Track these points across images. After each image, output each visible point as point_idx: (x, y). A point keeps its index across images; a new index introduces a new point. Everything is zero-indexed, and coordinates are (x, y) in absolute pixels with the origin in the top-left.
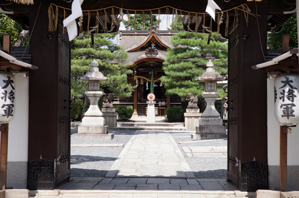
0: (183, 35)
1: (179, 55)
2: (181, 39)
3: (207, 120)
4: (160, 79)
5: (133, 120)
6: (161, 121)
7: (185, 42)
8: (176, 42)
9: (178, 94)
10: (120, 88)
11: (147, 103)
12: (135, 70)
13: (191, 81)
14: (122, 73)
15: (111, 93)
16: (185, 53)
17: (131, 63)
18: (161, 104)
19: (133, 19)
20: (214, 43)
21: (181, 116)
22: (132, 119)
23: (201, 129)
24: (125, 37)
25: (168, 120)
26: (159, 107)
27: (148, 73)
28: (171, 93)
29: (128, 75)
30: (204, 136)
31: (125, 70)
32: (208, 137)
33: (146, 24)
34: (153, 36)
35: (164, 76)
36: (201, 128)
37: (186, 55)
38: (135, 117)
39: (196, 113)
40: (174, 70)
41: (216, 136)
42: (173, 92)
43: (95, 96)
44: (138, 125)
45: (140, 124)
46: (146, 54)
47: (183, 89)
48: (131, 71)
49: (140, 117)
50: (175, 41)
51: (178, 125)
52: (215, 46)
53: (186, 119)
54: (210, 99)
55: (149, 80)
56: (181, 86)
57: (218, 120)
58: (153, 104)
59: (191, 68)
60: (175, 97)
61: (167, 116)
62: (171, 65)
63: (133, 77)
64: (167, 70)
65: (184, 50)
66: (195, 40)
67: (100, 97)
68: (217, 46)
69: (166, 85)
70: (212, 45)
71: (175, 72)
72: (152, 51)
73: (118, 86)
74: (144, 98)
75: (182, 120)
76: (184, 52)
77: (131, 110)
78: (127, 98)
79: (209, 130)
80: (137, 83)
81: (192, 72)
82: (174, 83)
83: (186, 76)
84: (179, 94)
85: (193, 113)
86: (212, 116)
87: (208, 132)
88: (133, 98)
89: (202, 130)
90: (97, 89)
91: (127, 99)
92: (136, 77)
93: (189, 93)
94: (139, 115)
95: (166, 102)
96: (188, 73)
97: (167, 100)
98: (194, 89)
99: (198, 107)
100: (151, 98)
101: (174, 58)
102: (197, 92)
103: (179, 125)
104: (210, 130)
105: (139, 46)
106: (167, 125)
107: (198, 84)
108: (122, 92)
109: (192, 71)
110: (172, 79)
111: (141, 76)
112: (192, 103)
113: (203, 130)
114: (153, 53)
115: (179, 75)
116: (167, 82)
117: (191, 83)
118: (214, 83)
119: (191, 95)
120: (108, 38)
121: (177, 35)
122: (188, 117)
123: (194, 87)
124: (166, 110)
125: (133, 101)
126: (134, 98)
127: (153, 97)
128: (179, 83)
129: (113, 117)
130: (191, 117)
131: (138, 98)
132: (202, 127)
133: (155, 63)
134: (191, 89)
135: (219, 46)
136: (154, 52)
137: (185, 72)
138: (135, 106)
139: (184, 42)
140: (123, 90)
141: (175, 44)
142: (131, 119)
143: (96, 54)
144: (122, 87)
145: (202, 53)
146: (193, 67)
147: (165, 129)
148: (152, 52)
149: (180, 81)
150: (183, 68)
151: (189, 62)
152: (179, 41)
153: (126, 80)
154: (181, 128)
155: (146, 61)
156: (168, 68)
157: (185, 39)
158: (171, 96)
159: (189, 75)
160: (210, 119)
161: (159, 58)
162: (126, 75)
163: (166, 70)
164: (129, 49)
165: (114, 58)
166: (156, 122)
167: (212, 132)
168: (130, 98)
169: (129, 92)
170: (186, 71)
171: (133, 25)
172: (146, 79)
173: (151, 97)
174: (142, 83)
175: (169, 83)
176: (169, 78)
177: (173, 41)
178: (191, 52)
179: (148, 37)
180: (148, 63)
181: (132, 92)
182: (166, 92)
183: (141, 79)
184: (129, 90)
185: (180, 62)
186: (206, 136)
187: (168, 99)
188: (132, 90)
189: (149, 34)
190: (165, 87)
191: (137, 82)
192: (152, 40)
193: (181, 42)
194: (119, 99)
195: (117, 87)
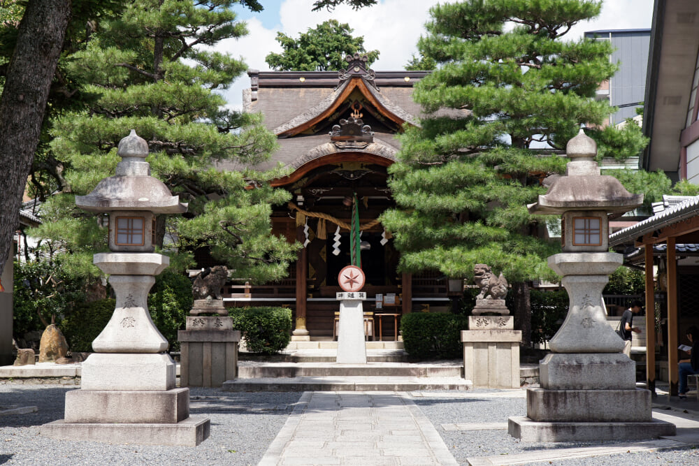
0: (454, 75)
1: (443, 140)
2: (447, 86)
3: (575, 363)
4: (379, 220)
5: (293, 354)
6: (387, 359)
7: (461, 98)
8: (432, 96)
9: (440, 267)
10: (249, 249)
11: (338, 298)
12: (299, 191)
13: (484, 223)
14: (254, 201)
15: (219, 267)
16: (462, 134)
17: (285, 170)
18: (383, 302)
19: (297, 48)
20: (558, 99)
21: (449, 340)
22: (289, 350)
23: (552, 403)
24: (268, 93)
25: (405, 353)
26: (375, 311)
27: (340, 202)
28: (416, 266)
29: (275, 207)
30: (564, 427)
31: (266, 191)
32: (579, 433)
33: (333, 63)
34: (357, 89)
35: (394, 208)
36: (552, 398)
37: (465, 140)
38: (300, 344)
39: (503, 330)
40: (428, 189)
41: (611, 427)
42: (423, 263)
43: (133, 271)
44: (308, 371)
45: (315, 369)
46: (334, 140)
47: (456, 251)
48: (285, 195)
49: (317, 342)
50: (427, 93)
51: (441, 373)
52: (561, 106)
53: (469, 352)
54: (583, 280)
55: (344, 226)
56: (449, 242)
57: (618, 362)
58: (358, 301)
59: (481, 182)
60: (430, 279)
61: (405, 342)
62: (417, 174)
63: (294, 216)
64: (404, 189)
65: (460, 124)
66: (492, 88)
67: (156, 277)
68: (567, 106)
69: (401, 238)
70: (553, 103)
71: (428, 196)
72: (352, 132)
73: (240, 242)
74: (328, 284)
75: (453, 353)
76: (458, 129)
77: (287, 320)
78: (274, 283)
79: (583, 403)
80: (307, 235)
81: (485, 195)
82: (428, 230)
83: (466, 209)
84: (443, 268)
85: (491, 330)
86: (592, 348)
87: (581, 411)
88: (294, 283)
89: (556, 405)
90: (144, 244)
91: (275, 288)
92: (301, 217)
93: (476, 263)
94: (313, 338)
95: (397, 295)
96: (471, 197)
97: (401, 289)
98: (494, 252)
99: (509, 312)
100: (351, 282)
101: (426, 149)
102: (503, 261)
103: (446, 373)
104: (588, 405)
105: (311, 118)
106: (405, 372)
107: (506, 233)
108: (256, 264)
109: (487, 190)
110: (422, 219)
111: (318, 211)
112: (489, 296)
113: (561, 405)
114: (357, 137)
115: (442, 205)
116: (404, 229)
117: (484, 231)
118: (599, 218)
119: (483, 271)
120: (209, 86)
121: (436, 76)
122: (477, 345)
123: (494, 244)
124: (402, 322)
125: (292, 292)
126: (297, 283)
127: (357, 279)
128: (441, 232)
129: (225, 346)
130: (486, 345)
131: (308, 283)
132: (556, 394)
133: (364, 169)
134: (485, 251)
135: (574, 108)
136: (360, 134)
137: (462, 194)
138: (301, 308)
139: (458, 96)
140: (260, 255)
141: (429, 104)
142: (287, 351)
143: (168, 135)
144: (255, 247)
145: (518, 131)
146: (488, 179)
147: (399, 386)
148: (352, 135)
149: (448, 224)
150: (455, 182)
151: (477, 162)
152: (442, 93)
153: (269, 221)
154: (452, 384)
155: (334, 163)
156: (406, 183)
157: (463, 86)
158: (414, 276)
159: (476, 203)
160: (585, 359)
161: (375, 153)
162: (268, 206)
163: (400, 190)
164: (279, 128)
165: (228, 150)
166: (369, 359)
167: (595, 413)
168: (280, 282)
169: (279, 262)
170: (466, 191)
171: (295, 67)
172: (334, 220)
173: (352, 277)
174: (322, 234)
175: (411, 233)
176: (408, 216)
177: (421, 94)
178: (482, 127)
179: (339, 91)
180: (340, 169)
181: (289, 261)
182: (402, 262)
183: (320, 222)
184: (278, 255)
185: (445, 163)
186: (574, 427)
187: (407, 286)
188: (290, 257)
189: (342, 82)
190: (396, 246)
191: (305, 231)
192: (353, 99)
193: (448, 97)
194: (250, 287)
195: (240, 247)
